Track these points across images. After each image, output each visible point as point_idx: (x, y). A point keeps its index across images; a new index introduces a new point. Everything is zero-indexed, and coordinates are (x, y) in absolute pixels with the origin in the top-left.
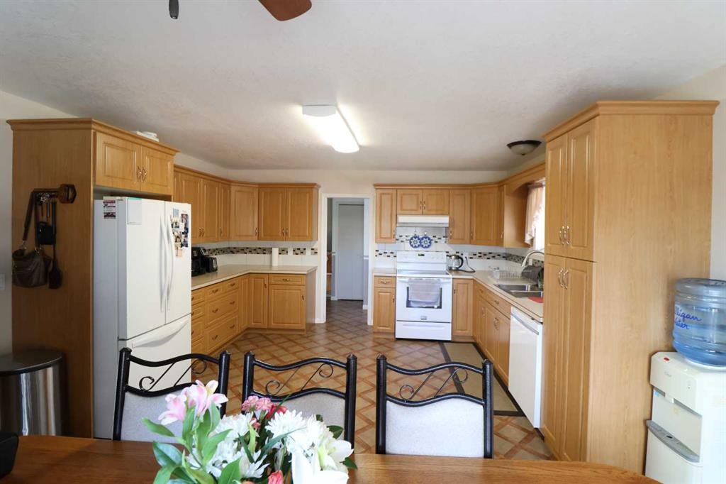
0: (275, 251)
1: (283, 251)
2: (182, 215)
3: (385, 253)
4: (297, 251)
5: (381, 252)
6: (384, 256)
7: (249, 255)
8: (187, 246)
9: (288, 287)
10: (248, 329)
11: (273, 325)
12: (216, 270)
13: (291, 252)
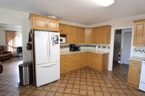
0: (97, 47)
1: (99, 47)
2: (56, 35)
3: (139, 50)
4: (104, 47)
5: (137, 50)
6: (139, 52)
7: (91, 47)
8: (58, 43)
9: (97, 58)
10: (87, 66)
11: (93, 67)
12: (80, 50)
13: (102, 47)
